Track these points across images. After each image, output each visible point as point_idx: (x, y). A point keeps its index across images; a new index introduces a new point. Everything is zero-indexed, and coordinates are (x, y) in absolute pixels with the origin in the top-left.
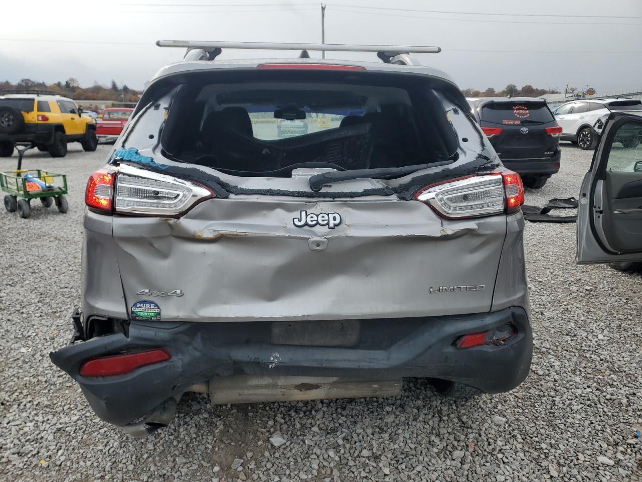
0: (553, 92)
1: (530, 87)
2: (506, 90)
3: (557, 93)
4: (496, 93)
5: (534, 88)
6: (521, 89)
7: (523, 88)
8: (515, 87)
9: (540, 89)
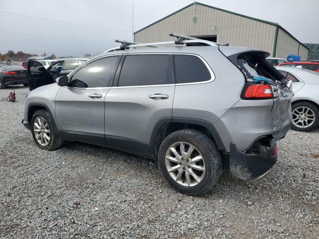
0: (35, 56)
1: (21, 52)
2: (8, 53)
3: (37, 56)
4: (2, 55)
5: (24, 53)
6: (16, 53)
7: (18, 53)
8: (13, 52)
9: (27, 53)
